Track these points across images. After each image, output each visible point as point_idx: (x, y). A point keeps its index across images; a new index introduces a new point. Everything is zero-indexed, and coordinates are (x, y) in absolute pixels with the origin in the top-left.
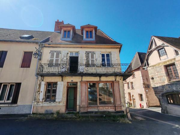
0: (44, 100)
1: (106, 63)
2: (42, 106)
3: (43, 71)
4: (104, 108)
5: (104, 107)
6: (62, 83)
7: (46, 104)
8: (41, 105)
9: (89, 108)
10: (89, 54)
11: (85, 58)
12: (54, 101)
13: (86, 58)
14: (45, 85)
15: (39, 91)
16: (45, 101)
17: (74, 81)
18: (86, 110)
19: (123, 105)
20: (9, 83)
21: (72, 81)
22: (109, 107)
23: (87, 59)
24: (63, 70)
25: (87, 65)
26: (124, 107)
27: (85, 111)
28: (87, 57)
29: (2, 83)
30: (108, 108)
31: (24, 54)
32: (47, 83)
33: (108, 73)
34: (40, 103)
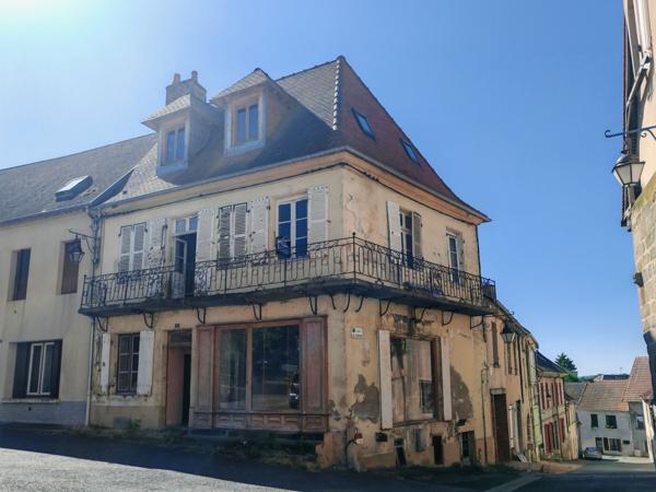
0: (113, 390)
1: (293, 244)
2: (108, 407)
3: (108, 299)
4: (266, 422)
5: (266, 418)
6: (151, 334)
7: (116, 402)
8: (106, 404)
9: (223, 417)
10: (227, 215)
11: (215, 235)
12: (134, 393)
13: (218, 236)
14: (112, 342)
15: (98, 363)
16: (117, 392)
17: (182, 327)
18: (210, 422)
19: (336, 413)
20: (44, 342)
21: (177, 325)
22: (283, 418)
23: (222, 236)
24: (154, 289)
25: (223, 263)
26: (338, 419)
27: (208, 425)
28: (224, 229)
29: (31, 343)
30: (280, 422)
31: (66, 248)
32: (120, 335)
33: (265, 290)
34: (104, 398)
